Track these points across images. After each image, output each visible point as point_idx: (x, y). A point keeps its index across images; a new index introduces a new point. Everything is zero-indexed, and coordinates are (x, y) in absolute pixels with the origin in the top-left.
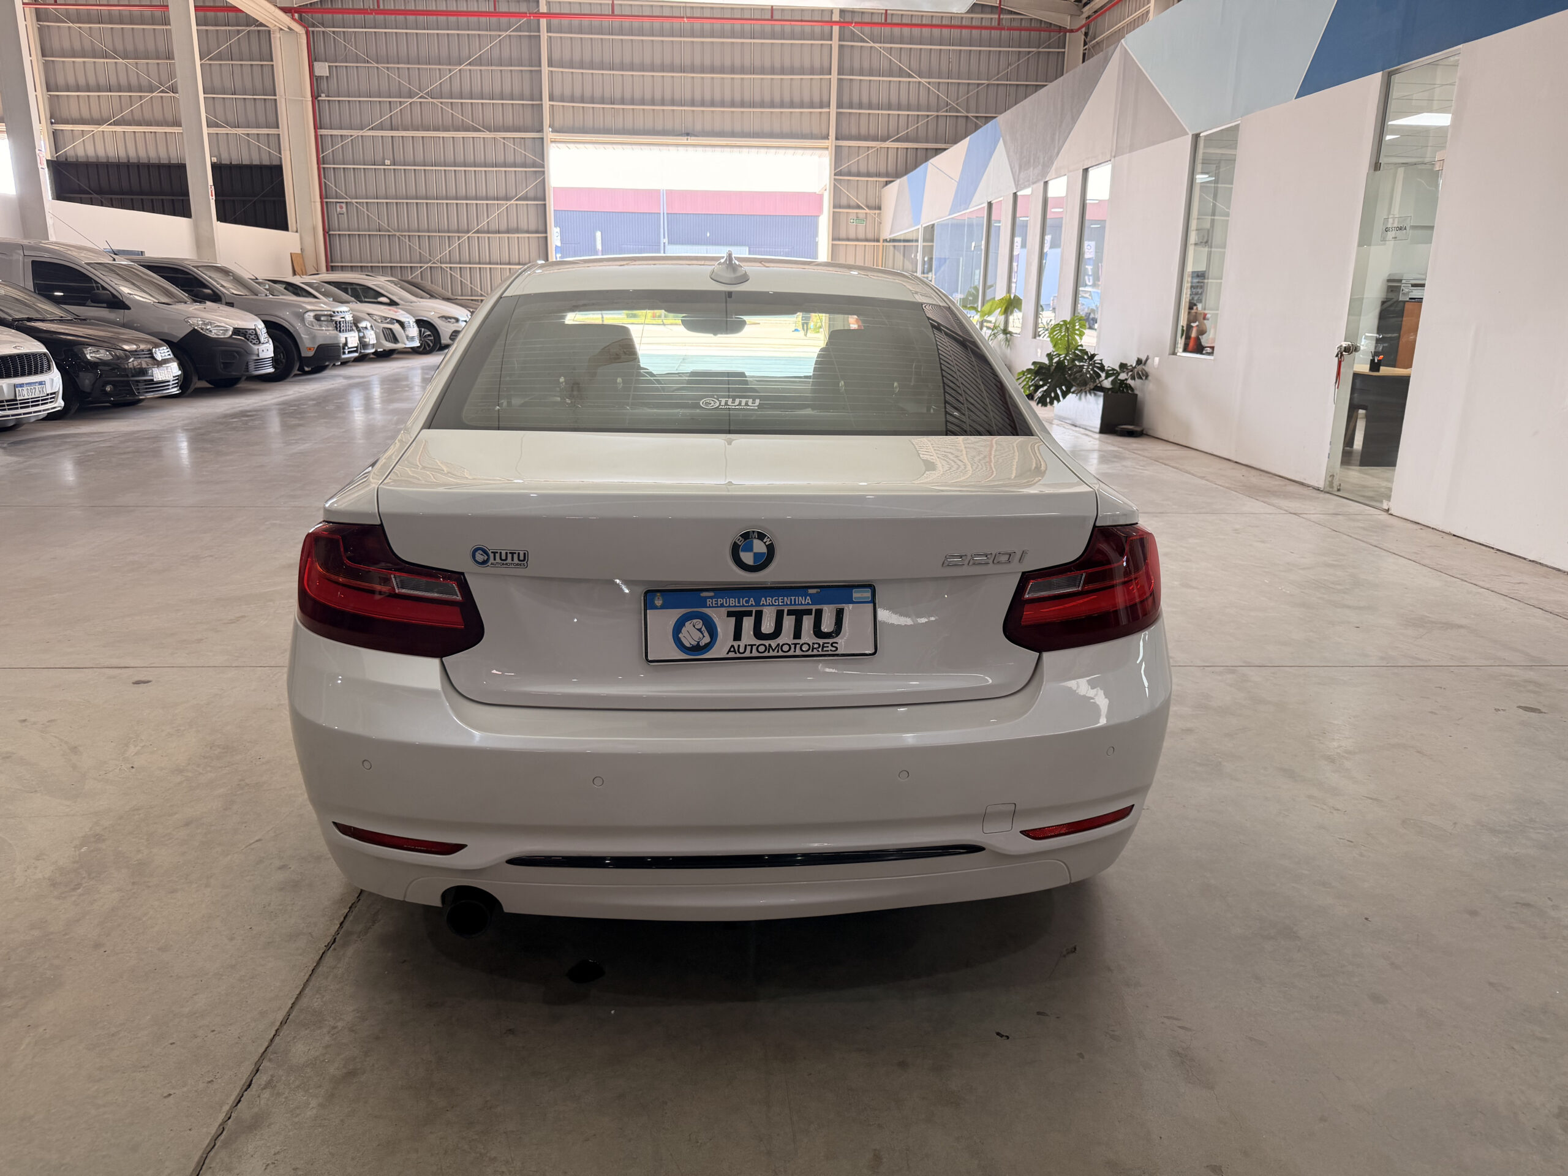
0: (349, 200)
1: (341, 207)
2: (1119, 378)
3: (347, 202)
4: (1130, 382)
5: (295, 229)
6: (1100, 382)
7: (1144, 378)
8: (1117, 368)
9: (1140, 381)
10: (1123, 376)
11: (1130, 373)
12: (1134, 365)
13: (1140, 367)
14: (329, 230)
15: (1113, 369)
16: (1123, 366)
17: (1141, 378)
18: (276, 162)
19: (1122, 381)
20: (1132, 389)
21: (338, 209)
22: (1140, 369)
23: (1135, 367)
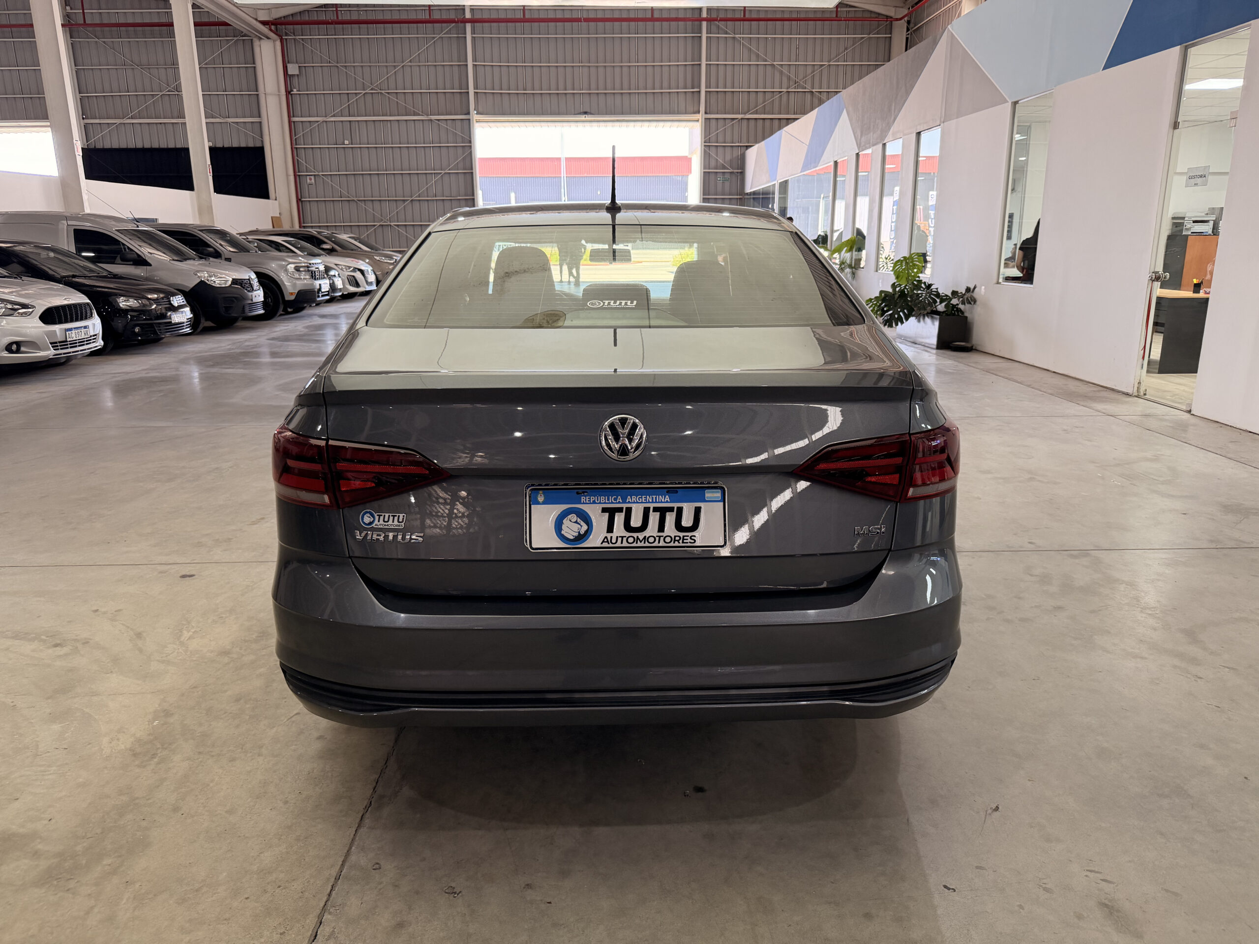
0: (317, 173)
1: (310, 179)
2: (952, 302)
3: (315, 175)
4: (961, 306)
5: (274, 198)
6: (936, 307)
7: (972, 303)
8: (950, 295)
9: (970, 305)
10: (954, 301)
11: (961, 299)
12: (964, 292)
13: (968, 295)
14: (301, 198)
15: (946, 296)
16: (955, 293)
17: (971, 303)
18: (258, 145)
19: (954, 306)
20: (962, 312)
21: (308, 181)
22: (969, 296)
23: (965, 294)
